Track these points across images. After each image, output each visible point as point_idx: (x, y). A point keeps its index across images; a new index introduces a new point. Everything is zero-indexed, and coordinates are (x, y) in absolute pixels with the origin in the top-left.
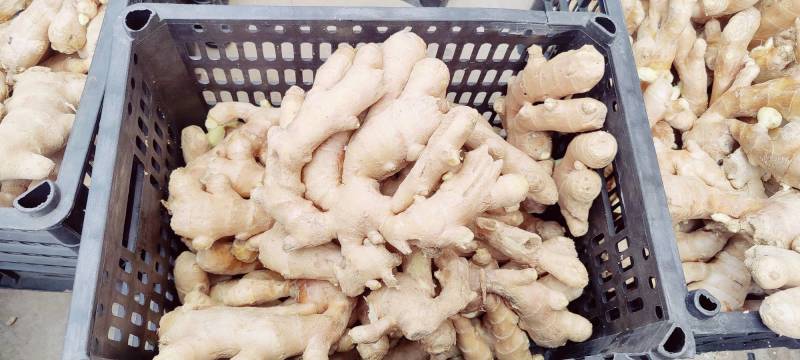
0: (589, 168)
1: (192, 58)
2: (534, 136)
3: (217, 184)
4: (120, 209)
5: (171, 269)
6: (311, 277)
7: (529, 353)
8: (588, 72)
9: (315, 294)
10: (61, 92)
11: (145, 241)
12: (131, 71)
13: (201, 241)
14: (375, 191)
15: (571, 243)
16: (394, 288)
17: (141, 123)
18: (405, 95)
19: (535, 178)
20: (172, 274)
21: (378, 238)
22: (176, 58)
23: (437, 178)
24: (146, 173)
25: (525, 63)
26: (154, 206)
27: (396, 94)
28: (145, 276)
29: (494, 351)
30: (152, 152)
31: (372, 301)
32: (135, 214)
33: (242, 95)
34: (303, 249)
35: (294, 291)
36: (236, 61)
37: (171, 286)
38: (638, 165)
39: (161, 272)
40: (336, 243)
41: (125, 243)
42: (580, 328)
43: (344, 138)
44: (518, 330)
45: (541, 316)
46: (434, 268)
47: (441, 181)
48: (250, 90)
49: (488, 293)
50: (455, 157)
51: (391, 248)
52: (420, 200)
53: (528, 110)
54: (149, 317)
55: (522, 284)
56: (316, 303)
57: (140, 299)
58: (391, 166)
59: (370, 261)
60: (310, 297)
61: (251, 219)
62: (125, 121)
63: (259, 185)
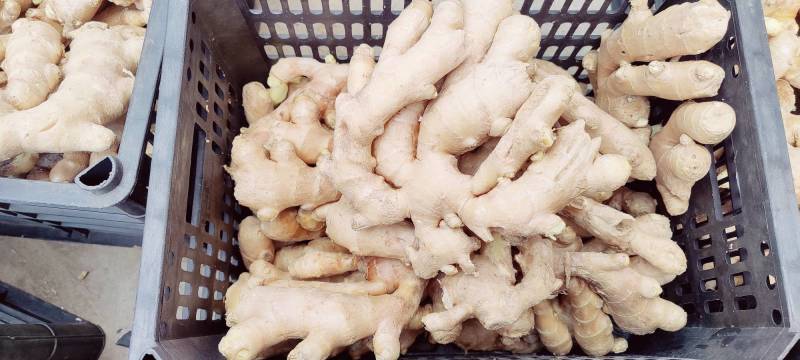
0: (697, 143)
1: (252, 11)
2: (630, 99)
3: (281, 151)
4: (182, 185)
5: (235, 233)
6: (382, 255)
7: (611, 338)
8: (707, 31)
9: (385, 273)
10: (118, 52)
11: (208, 211)
12: (189, 32)
13: (266, 212)
14: (452, 167)
15: (666, 221)
16: (472, 275)
17: (200, 86)
18: (490, 59)
19: (632, 152)
20: (237, 239)
21: (455, 221)
22: (235, 12)
23: (526, 158)
24: (208, 141)
25: (626, 16)
26: (217, 172)
27: (479, 57)
28: (209, 246)
29: (572, 331)
30: (212, 116)
31: (447, 285)
32: (198, 185)
33: (306, 50)
34: (372, 228)
35: (362, 266)
36: (300, 15)
37: (235, 251)
38: (763, 145)
39: (225, 239)
40: (408, 222)
41: (189, 219)
42: (673, 317)
43: (418, 108)
44: (602, 314)
45: (630, 303)
46: (515, 250)
47: (529, 162)
48: (314, 44)
49: (572, 277)
50: (548, 136)
51: (468, 232)
52: (504, 182)
53: (627, 72)
54: (215, 287)
55: (610, 270)
56: (386, 282)
57: (205, 271)
58: (471, 142)
59: (446, 245)
60: (379, 275)
61: (318, 190)
62: (184, 88)
63: (325, 152)
